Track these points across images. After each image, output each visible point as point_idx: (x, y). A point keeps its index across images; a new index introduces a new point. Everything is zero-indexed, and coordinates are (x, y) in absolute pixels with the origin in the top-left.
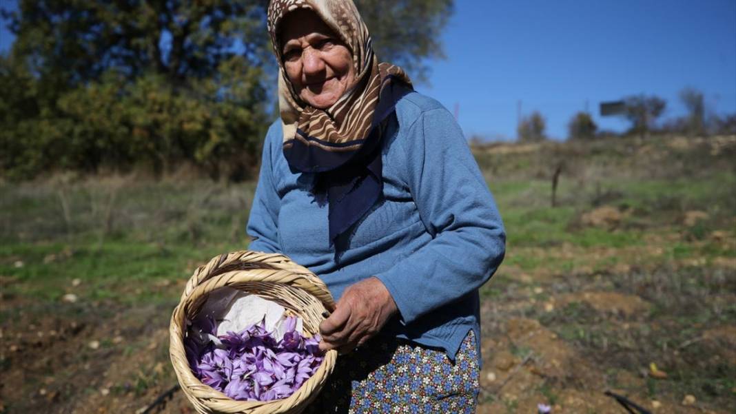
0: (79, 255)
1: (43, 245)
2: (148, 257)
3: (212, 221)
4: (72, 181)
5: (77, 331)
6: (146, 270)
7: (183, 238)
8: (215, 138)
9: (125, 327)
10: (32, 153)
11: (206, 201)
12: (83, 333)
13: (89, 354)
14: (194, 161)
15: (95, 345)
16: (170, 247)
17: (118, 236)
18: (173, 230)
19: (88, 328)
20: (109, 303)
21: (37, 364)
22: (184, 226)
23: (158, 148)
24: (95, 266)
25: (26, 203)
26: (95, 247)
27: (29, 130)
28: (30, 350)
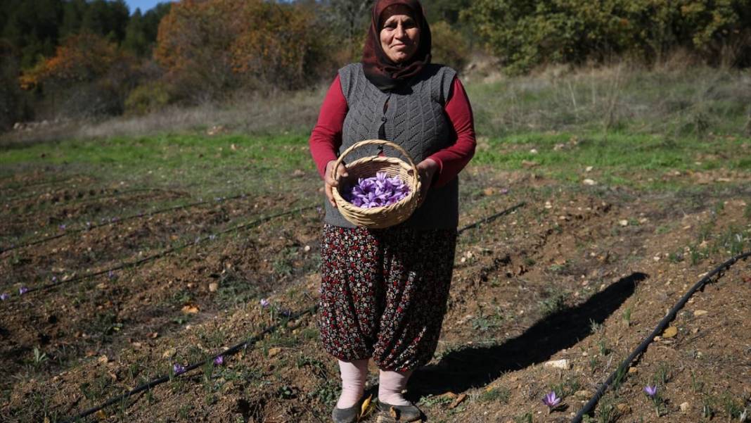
0: (584, 144)
1: (550, 134)
2: (652, 148)
3: (720, 112)
4: (562, 75)
5: (606, 209)
6: (654, 160)
7: (687, 129)
8: (718, 19)
9: (647, 210)
10: (528, 48)
11: (710, 90)
12: (612, 212)
13: (621, 229)
14: (691, 46)
15: (624, 223)
16: (674, 139)
17: (620, 127)
18: (676, 121)
19: (615, 207)
20: (625, 188)
21: (582, 233)
22: (689, 118)
23: (649, 35)
24: (601, 154)
25: (527, 96)
26: (598, 137)
27: (526, 26)
28: (574, 221)
